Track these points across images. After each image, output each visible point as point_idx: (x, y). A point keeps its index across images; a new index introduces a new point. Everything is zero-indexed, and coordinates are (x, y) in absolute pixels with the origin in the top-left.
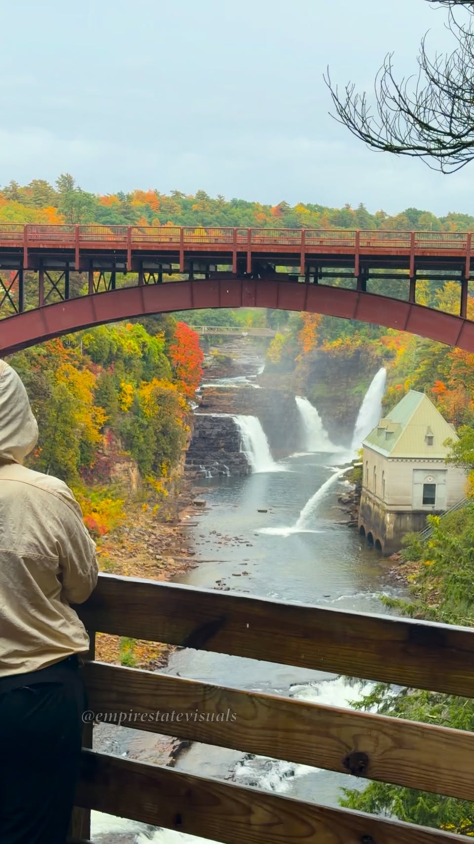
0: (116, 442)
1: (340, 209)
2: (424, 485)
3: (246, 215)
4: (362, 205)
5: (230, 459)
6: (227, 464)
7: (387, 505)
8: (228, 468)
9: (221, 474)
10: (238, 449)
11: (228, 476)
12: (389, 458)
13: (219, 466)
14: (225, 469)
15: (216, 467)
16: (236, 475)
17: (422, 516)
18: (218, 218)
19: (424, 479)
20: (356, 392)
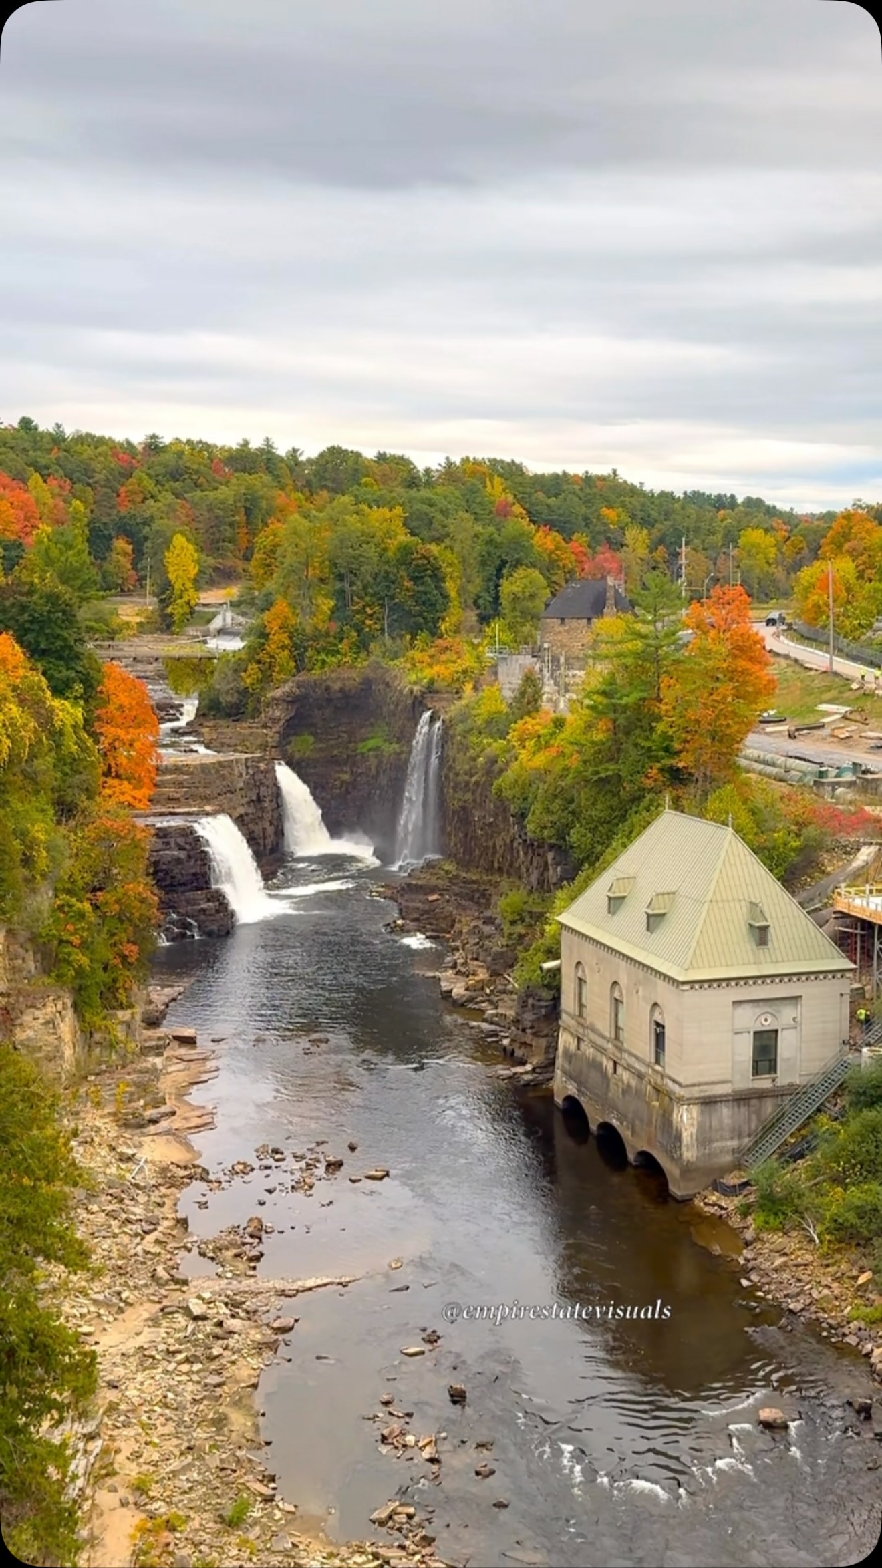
0: (24, 960)
1: (234, 447)
2: (755, 1033)
3: (100, 454)
4: (267, 439)
5: (195, 904)
6: (192, 917)
7: (680, 1085)
8: (195, 924)
9: (184, 935)
10: (208, 882)
11: (197, 938)
12: (684, 983)
13: (178, 921)
14: (188, 926)
15: (173, 922)
16: (210, 934)
17: (754, 1102)
18: (58, 459)
19: (752, 1020)
20: (370, 750)
